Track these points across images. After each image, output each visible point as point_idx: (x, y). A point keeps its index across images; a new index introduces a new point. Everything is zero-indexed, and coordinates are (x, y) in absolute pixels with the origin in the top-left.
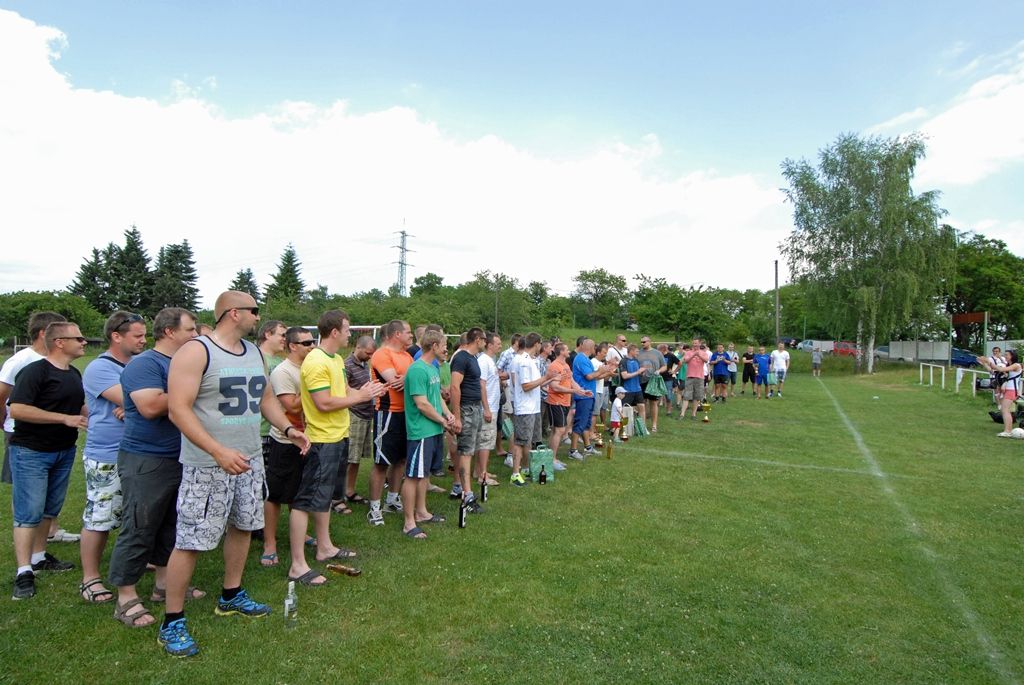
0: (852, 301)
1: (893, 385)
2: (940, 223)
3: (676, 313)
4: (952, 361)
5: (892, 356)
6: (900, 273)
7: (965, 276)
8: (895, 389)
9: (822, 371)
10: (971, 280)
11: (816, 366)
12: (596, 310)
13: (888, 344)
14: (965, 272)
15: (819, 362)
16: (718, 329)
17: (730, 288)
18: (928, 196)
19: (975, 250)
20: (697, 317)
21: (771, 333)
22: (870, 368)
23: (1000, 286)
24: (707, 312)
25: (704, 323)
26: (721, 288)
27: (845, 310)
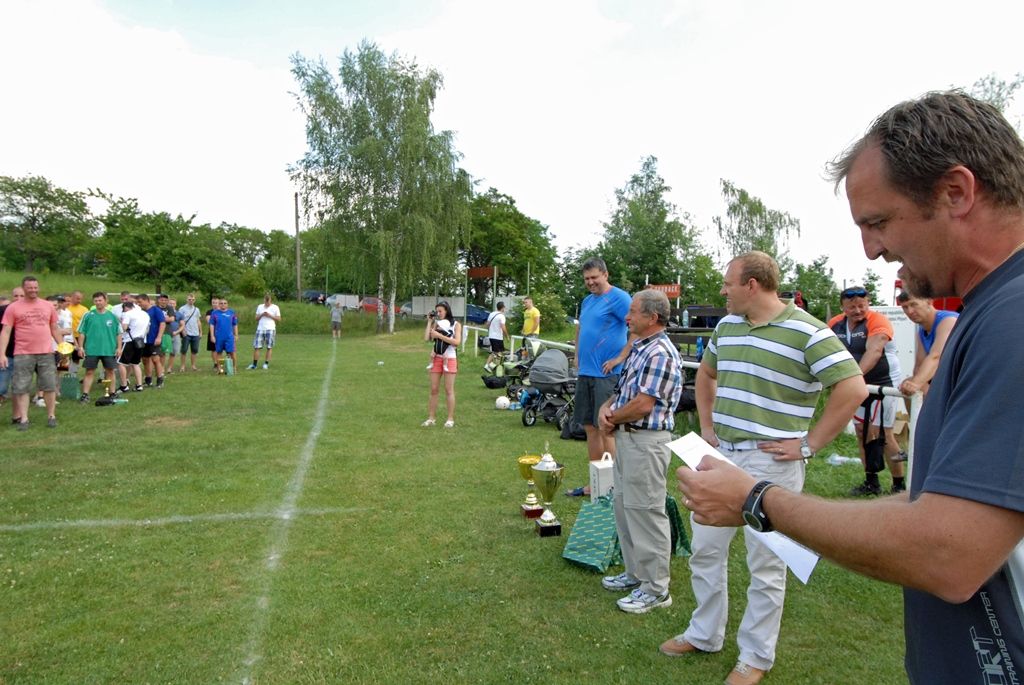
0: (369, 246)
1: (409, 346)
2: (457, 165)
3: (154, 251)
4: (468, 317)
5: (414, 313)
6: (418, 218)
7: (482, 229)
8: (410, 351)
9: (342, 330)
10: (486, 233)
11: (336, 326)
12: (34, 242)
13: (410, 300)
14: (483, 225)
15: (339, 320)
16: (218, 277)
17: (250, 226)
18: (447, 134)
19: (491, 204)
20: (189, 258)
21: (291, 285)
22: (392, 327)
23: (510, 242)
24: (203, 252)
25: (198, 268)
26: (239, 226)
27: (362, 258)
